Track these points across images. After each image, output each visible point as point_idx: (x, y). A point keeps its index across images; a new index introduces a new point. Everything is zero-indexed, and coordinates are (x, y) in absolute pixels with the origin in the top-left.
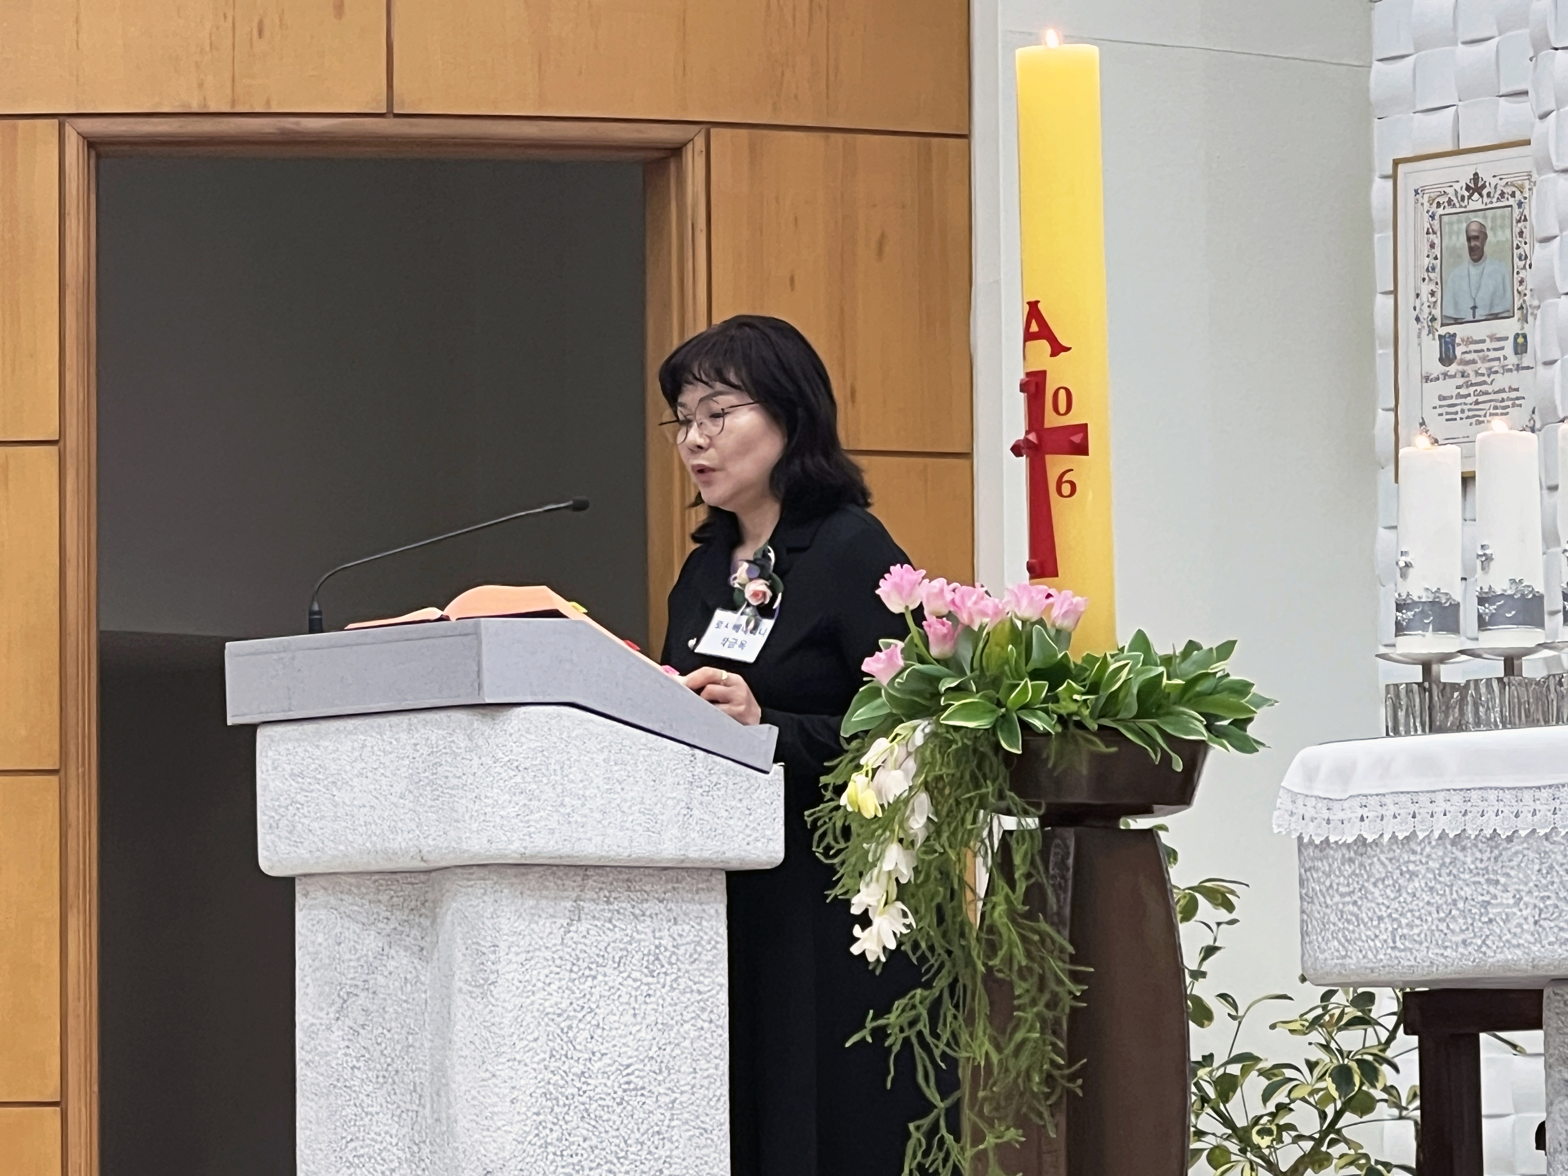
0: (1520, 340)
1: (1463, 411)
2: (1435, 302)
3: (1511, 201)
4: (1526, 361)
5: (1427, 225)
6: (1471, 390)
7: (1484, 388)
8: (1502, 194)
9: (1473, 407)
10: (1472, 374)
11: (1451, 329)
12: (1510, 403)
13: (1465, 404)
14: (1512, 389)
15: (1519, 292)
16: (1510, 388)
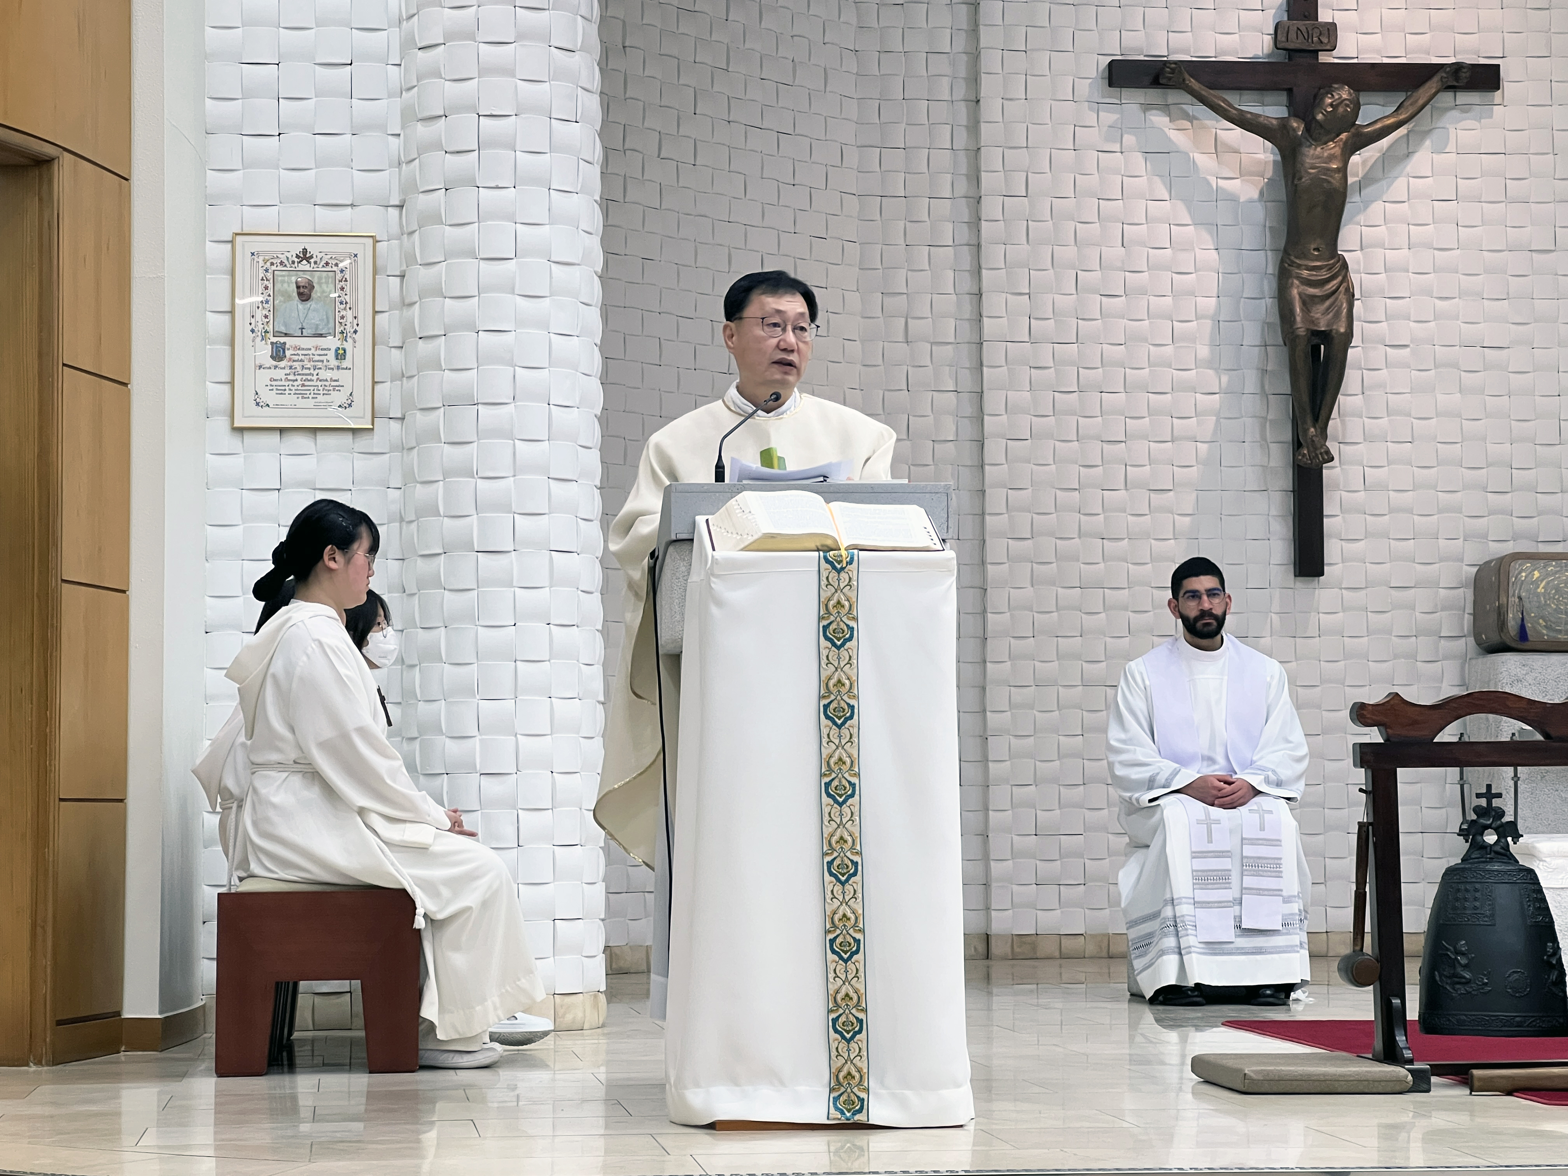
0: (341, 352)
1: (290, 390)
2: (267, 322)
3: (335, 268)
4: (345, 364)
5: (261, 275)
6: (299, 378)
7: (309, 377)
8: (327, 264)
9: (300, 388)
10: (299, 369)
11: (282, 340)
12: (331, 388)
13: (293, 386)
14: (331, 380)
15: (341, 323)
16: (331, 379)
